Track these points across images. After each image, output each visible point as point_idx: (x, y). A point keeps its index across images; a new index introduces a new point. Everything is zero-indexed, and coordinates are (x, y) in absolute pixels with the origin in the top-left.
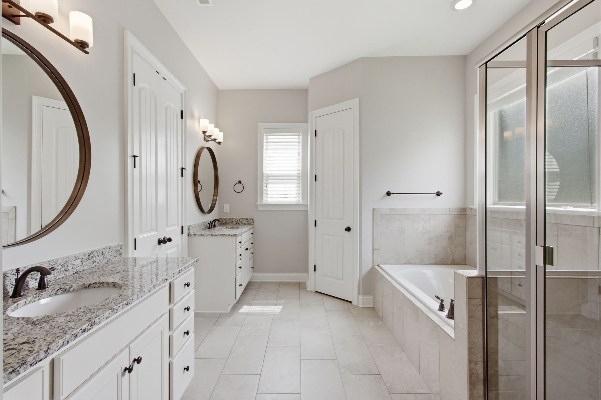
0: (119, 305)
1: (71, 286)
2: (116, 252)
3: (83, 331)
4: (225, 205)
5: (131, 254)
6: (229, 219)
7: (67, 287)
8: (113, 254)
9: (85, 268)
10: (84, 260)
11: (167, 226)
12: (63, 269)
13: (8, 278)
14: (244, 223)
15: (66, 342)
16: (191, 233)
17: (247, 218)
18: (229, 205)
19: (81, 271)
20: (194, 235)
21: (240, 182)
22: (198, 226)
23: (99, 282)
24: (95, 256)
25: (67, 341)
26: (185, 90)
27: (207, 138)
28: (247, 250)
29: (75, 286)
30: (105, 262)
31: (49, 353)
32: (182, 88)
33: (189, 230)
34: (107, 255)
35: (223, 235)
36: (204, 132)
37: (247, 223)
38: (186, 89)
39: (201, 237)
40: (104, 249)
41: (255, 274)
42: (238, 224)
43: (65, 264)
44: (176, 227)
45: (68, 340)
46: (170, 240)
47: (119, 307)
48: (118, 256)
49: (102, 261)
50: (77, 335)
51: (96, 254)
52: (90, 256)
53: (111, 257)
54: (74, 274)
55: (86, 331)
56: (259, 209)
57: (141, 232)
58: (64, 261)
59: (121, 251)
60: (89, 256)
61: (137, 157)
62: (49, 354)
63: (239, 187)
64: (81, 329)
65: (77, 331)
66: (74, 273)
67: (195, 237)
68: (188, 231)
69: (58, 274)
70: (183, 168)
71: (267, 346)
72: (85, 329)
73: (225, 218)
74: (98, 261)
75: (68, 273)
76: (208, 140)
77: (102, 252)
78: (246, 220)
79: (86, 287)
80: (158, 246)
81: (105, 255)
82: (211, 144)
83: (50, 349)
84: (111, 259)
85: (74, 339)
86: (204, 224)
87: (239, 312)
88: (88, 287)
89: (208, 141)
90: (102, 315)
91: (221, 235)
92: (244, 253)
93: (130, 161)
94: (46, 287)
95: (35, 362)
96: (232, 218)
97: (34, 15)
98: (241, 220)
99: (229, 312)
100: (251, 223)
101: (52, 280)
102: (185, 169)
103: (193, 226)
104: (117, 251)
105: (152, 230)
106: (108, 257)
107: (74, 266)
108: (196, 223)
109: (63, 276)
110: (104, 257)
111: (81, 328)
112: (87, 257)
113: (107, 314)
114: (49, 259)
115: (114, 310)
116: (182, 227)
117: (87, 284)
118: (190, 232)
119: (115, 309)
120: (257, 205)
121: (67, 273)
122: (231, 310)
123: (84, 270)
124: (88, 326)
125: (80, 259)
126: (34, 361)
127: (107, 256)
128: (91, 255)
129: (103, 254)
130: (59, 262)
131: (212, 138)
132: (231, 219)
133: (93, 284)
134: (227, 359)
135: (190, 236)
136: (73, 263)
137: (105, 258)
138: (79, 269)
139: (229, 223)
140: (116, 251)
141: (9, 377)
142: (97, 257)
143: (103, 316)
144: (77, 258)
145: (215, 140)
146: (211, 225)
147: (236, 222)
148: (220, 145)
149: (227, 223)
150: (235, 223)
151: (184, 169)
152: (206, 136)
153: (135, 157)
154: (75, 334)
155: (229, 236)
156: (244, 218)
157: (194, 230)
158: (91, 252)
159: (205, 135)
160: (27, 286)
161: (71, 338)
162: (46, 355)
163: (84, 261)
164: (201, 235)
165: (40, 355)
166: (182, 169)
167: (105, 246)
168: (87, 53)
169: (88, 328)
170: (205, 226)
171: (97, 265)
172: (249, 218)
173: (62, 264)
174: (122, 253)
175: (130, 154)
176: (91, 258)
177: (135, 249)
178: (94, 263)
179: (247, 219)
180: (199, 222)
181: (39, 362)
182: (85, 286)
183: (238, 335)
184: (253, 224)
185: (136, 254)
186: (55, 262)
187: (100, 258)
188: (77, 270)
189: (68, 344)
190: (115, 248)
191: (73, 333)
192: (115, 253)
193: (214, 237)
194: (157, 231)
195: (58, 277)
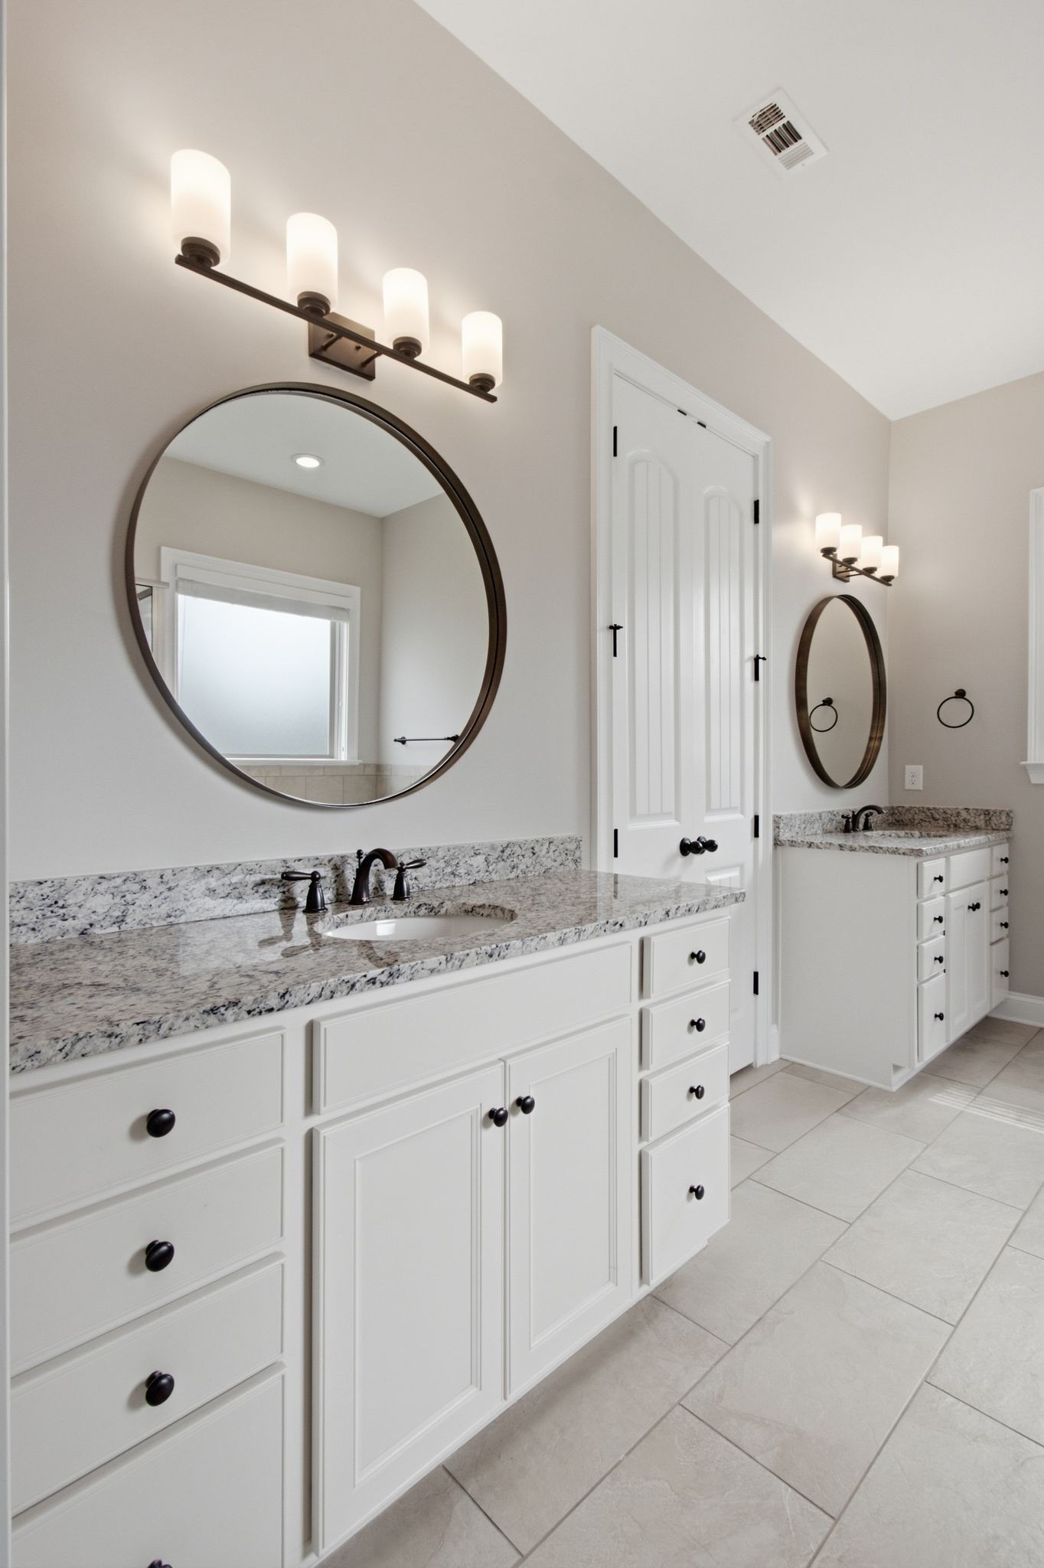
0: (467, 951)
1: (442, 903)
2: (566, 854)
3: (368, 981)
4: (910, 769)
5: (604, 863)
6: (922, 810)
7: (436, 904)
8: (558, 856)
9: (494, 877)
10: (491, 859)
11: (709, 809)
12: (449, 870)
13: (349, 866)
14: (974, 825)
15: (327, 992)
16: (785, 836)
17: (985, 808)
18: (921, 767)
19: (485, 881)
20: (793, 844)
21: (961, 694)
22: (808, 820)
23: (490, 906)
24: (515, 855)
25: (329, 989)
26: (767, 443)
27: (844, 568)
28: (974, 910)
29: (448, 905)
30: (540, 873)
31: (288, 1002)
32: (757, 438)
33: (778, 827)
34: (544, 857)
35: (875, 850)
36: (828, 552)
37: (987, 825)
38: (767, 438)
39: (811, 849)
40: (538, 841)
41: (1017, 997)
42: (952, 826)
43: (452, 859)
44: (738, 816)
45: (332, 988)
46: (711, 846)
47: (468, 955)
48: (572, 866)
49: (531, 869)
50: (353, 986)
51: (519, 851)
52: (505, 851)
53: (553, 863)
54: (470, 885)
55: (378, 984)
56: (1033, 781)
57: (633, 814)
58: (451, 853)
59: (578, 854)
60: (503, 851)
61: (619, 627)
62: (289, 1004)
63: (957, 711)
64: (365, 976)
65: (355, 977)
66: (471, 882)
67: (793, 848)
68: (774, 830)
69: (439, 878)
70: (758, 655)
71: (1006, 1244)
72: (375, 978)
73: (907, 806)
74: (522, 867)
75: (457, 881)
76: (849, 576)
77: (533, 848)
78: (982, 817)
79: (467, 912)
80: (681, 859)
81: (538, 856)
82: (857, 587)
83: (291, 995)
84: (553, 869)
85: (346, 991)
86: (833, 817)
87: (931, 1099)
88: (471, 912)
89: (847, 579)
90: (419, 962)
91: (870, 847)
92: (958, 917)
93: (603, 639)
94: (406, 896)
95: (258, 1010)
96: (931, 807)
97: (391, 347)
98: (964, 814)
99: (894, 1089)
100: (1002, 827)
101: (426, 888)
102: (764, 659)
103: (791, 818)
104: (568, 852)
105: (663, 815)
106: (548, 863)
107: (471, 868)
108: (802, 812)
109: (448, 884)
110: (538, 860)
111: (363, 974)
112: (498, 853)
113: (432, 962)
114: (421, 846)
115: (451, 958)
116: (756, 818)
117: (469, 905)
118: (781, 834)
119: (454, 957)
120: (1024, 767)
121: (457, 879)
122: (902, 1087)
123: (491, 881)
124: (382, 975)
125: (484, 857)
126: (254, 1006)
127: (544, 859)
128: (508, 852)
129: (534, 854)
130: (441, 854)
131: (858, 565)
132: (929, 809)
133: (480, 907)
134: (851, 1225)
135: (782, 845)
136: (469, 862)
137: (538, 865)
138: (481, 877)
139: (923, 823)
140: (566, 852)
141: (203, 1020)
142: (521, 857)
143: (423, 963)
144: (477, 852)
145: (869, 572)
146: (851, 824)
147: (945, 820)
148: (890, 585)
149: (916, 821)
150: (941, 823)
151: (760, 661)
152: (838, 565)
153: (615, 628)
154: (348, 982)
155: (894, 852)
156: (977, 810)
157: (796, 829)
158: (507, 843)
159: (835, 561)
160: (382, 890)
161: (339, 988)
162: (282, 1004)
163: (492, 861)
164: (810, 845)
165: (269, 998)
166: (757, 659)
167: (539, 837)
168: (493, 399)
169: (384, 978)
170: (834, 822)
171: (521, 876)
172: (993, 808)
173: (446, 858)
174: (579, 858)
175: (601, 623)
176: (507, 858)
177: (616, 855)
178: (515, 870)
179: (987, 813)
180: (815, 810)
181: (266, 1011)
182: (466, 907)
183: (908, 1168)
184: (1008, 830)
185: (619, 867)
186: (433, 852)
187: (527, 861)
188: (478, 878)
189: (332, 997)
190: (562, 844)
191: (346, 978)
192: (564, 855)
193: (846, 853)
194: (677, 819)
195: (438, 885)
